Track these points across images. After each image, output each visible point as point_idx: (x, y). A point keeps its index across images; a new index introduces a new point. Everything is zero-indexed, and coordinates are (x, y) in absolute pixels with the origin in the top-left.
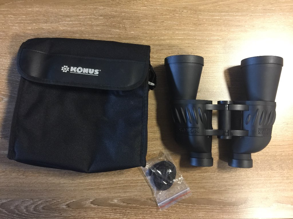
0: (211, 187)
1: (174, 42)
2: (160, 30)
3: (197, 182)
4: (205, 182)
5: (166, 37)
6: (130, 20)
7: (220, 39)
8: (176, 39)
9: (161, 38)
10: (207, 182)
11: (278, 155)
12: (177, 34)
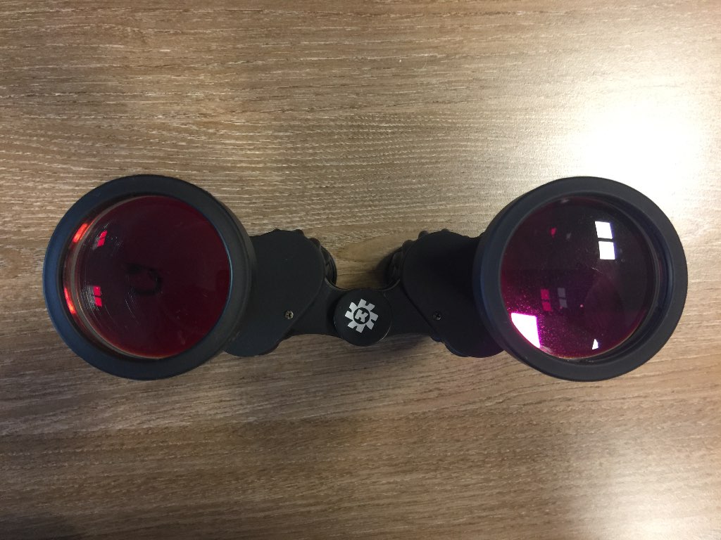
0: (426, 515)
1: (296, 73)
2: (252, 38)
3: (381, 502)
4: (409, 502)
5: (272, 61)
6: (157, 12)
7: (439, 56)
8: (302, 63)
9: (254, 63)
10: (416, 502)
11: (629, 408)
12: (306, 48)
